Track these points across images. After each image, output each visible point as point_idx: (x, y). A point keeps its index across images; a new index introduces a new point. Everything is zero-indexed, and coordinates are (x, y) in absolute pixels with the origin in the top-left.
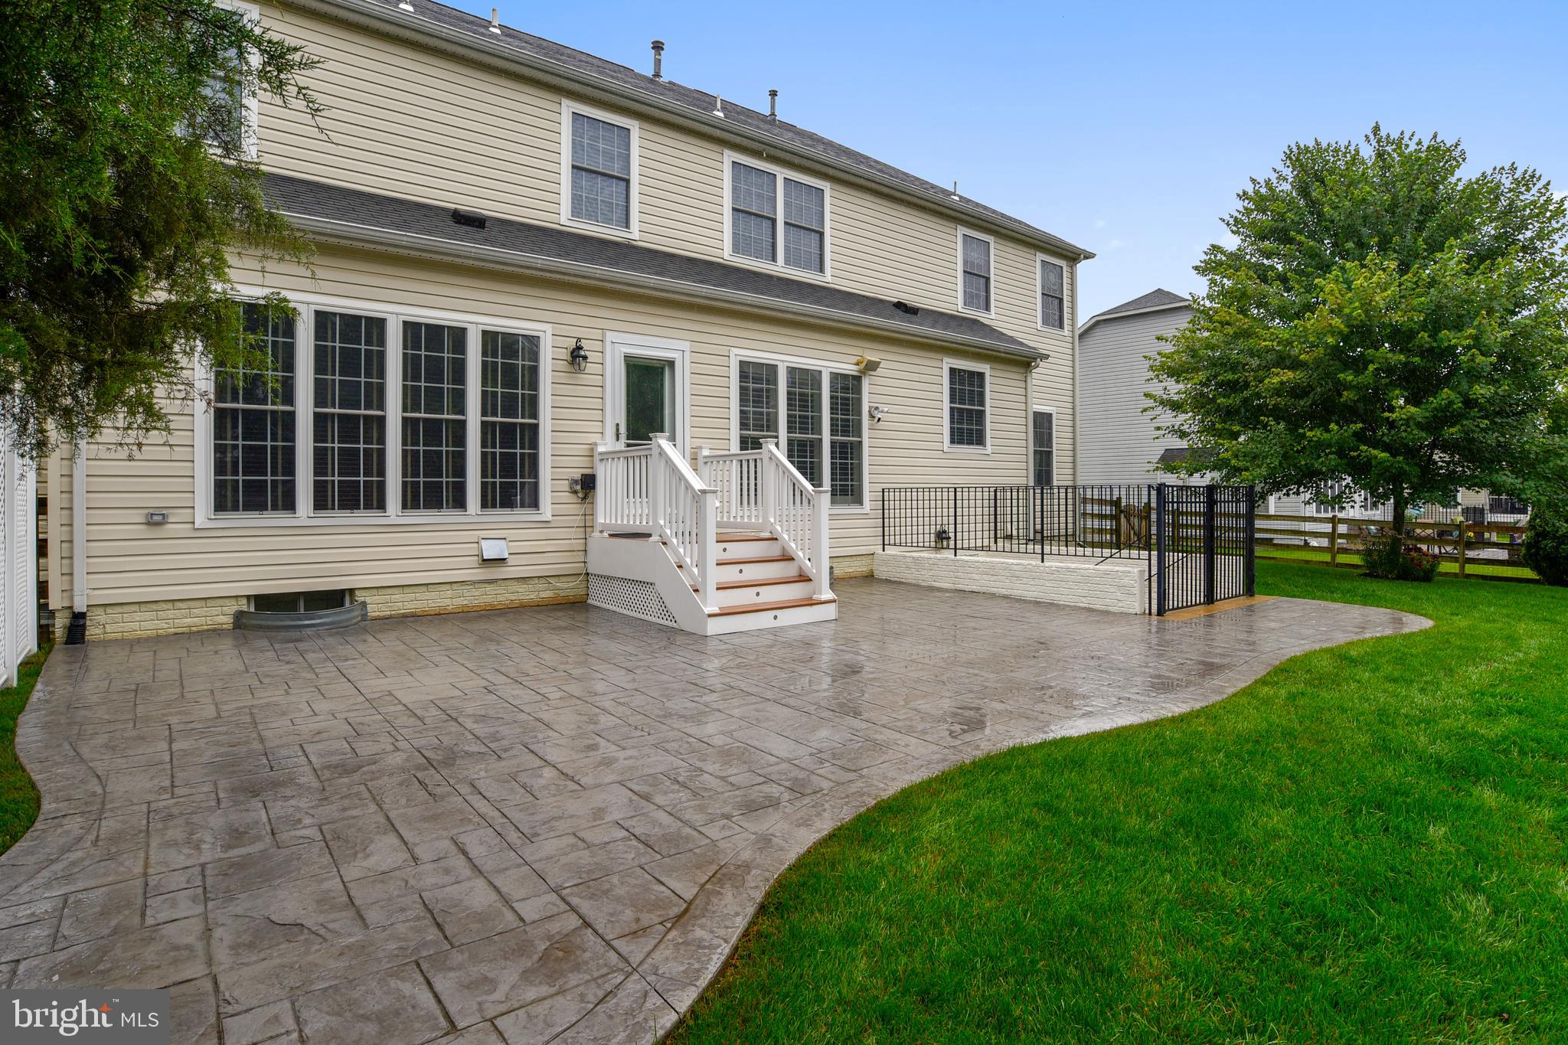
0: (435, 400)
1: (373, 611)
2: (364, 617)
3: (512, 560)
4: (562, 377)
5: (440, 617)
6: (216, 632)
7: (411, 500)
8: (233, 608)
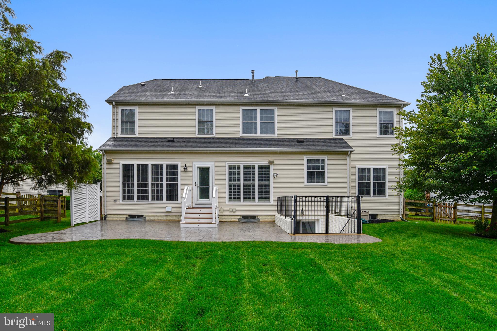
0: (157, 179)
1: (147, 219)
2: (146, 220)
3: (172, 211)
4: (183, 173)
5: (159, 221)
6: (123, 220)
7: (153, 199)
8: (125, 216)
